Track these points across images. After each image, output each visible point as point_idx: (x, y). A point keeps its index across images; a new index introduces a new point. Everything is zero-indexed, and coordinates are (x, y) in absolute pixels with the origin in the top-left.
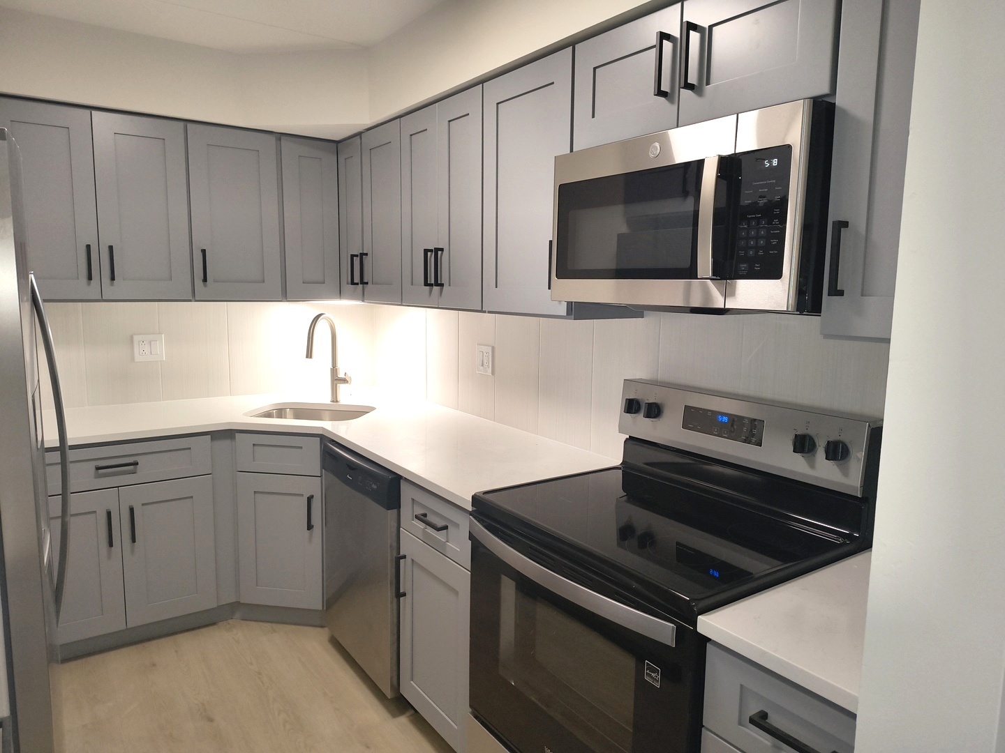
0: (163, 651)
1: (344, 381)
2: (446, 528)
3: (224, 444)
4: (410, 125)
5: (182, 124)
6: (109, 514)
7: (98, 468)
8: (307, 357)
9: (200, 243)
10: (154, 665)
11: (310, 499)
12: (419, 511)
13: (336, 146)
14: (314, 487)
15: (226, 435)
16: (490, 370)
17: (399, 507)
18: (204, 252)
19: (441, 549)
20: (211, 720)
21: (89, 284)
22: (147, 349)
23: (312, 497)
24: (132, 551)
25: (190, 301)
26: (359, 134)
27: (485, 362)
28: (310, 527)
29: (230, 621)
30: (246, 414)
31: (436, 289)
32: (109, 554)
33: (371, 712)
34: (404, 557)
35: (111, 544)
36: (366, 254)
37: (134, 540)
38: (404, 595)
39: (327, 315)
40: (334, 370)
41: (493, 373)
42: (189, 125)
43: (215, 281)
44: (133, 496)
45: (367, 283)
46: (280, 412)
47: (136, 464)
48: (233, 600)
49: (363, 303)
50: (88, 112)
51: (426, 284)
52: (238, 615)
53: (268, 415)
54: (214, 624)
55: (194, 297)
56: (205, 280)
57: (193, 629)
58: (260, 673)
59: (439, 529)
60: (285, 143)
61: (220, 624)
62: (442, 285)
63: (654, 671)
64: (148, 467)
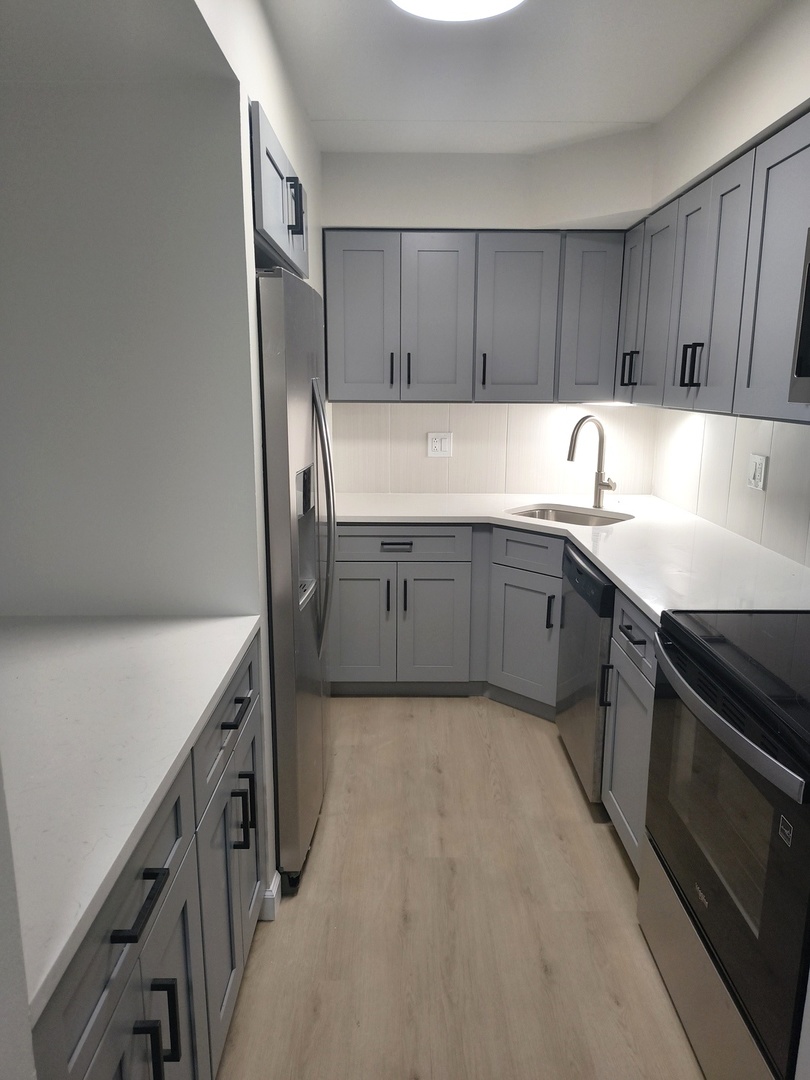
0: (422, 707)
1: (608, 486)
2: (643, 643)
3: (482, 536)
4: (687, 204)
5: (473, 234)
6: (388, 582)
7: (383, 544)
8: (568, 459)
9: (481, 348)
10: (412, 716)
11: (551, 599)
12: (626, 623)
13: (622, 237)
14: (556, 587)
15: (484, 528)
16: (761, 484)
17: (611, 615)
18: (485, 355)
19: (638, 662)
20: (440, 771)
21: (391, 387)
22: (438, 445)
23: (554, 597)
24: (405, 618)
25: (471, 402)
26: (644, 221)
27: (757, 474)
28: (549, 625)
29: (480, 697)
30: (508, 511)
31: (693, 389)
32: (387, 618)
33: (575, 811)
34: (612, 667)
35: (388, 609)
36: (638, 352)
37: (405, 609)
38: (609, 705)
39: (597, 417)
40: (599, 475)
41: (764, 488)
42: (481, 234)
43: (493, 384)
44: (408, 571)
45: (636, 384)
46: (543, 512)
47: (411, 544)
48: (482, 679)
49: (629, 404)
50: (398, 233)
51: (683, 384)
52: (487, 694)
53: (531, 514)
54: (467, 696)
55: (473, 400)
56: (484, 383)
57: (449, 696)
58: (490, 747)
59: (635, 643)
60: (570, 240)
61: (472, 697)
62: (698, 385)
63: (788, 828)
64: (421, 549)
